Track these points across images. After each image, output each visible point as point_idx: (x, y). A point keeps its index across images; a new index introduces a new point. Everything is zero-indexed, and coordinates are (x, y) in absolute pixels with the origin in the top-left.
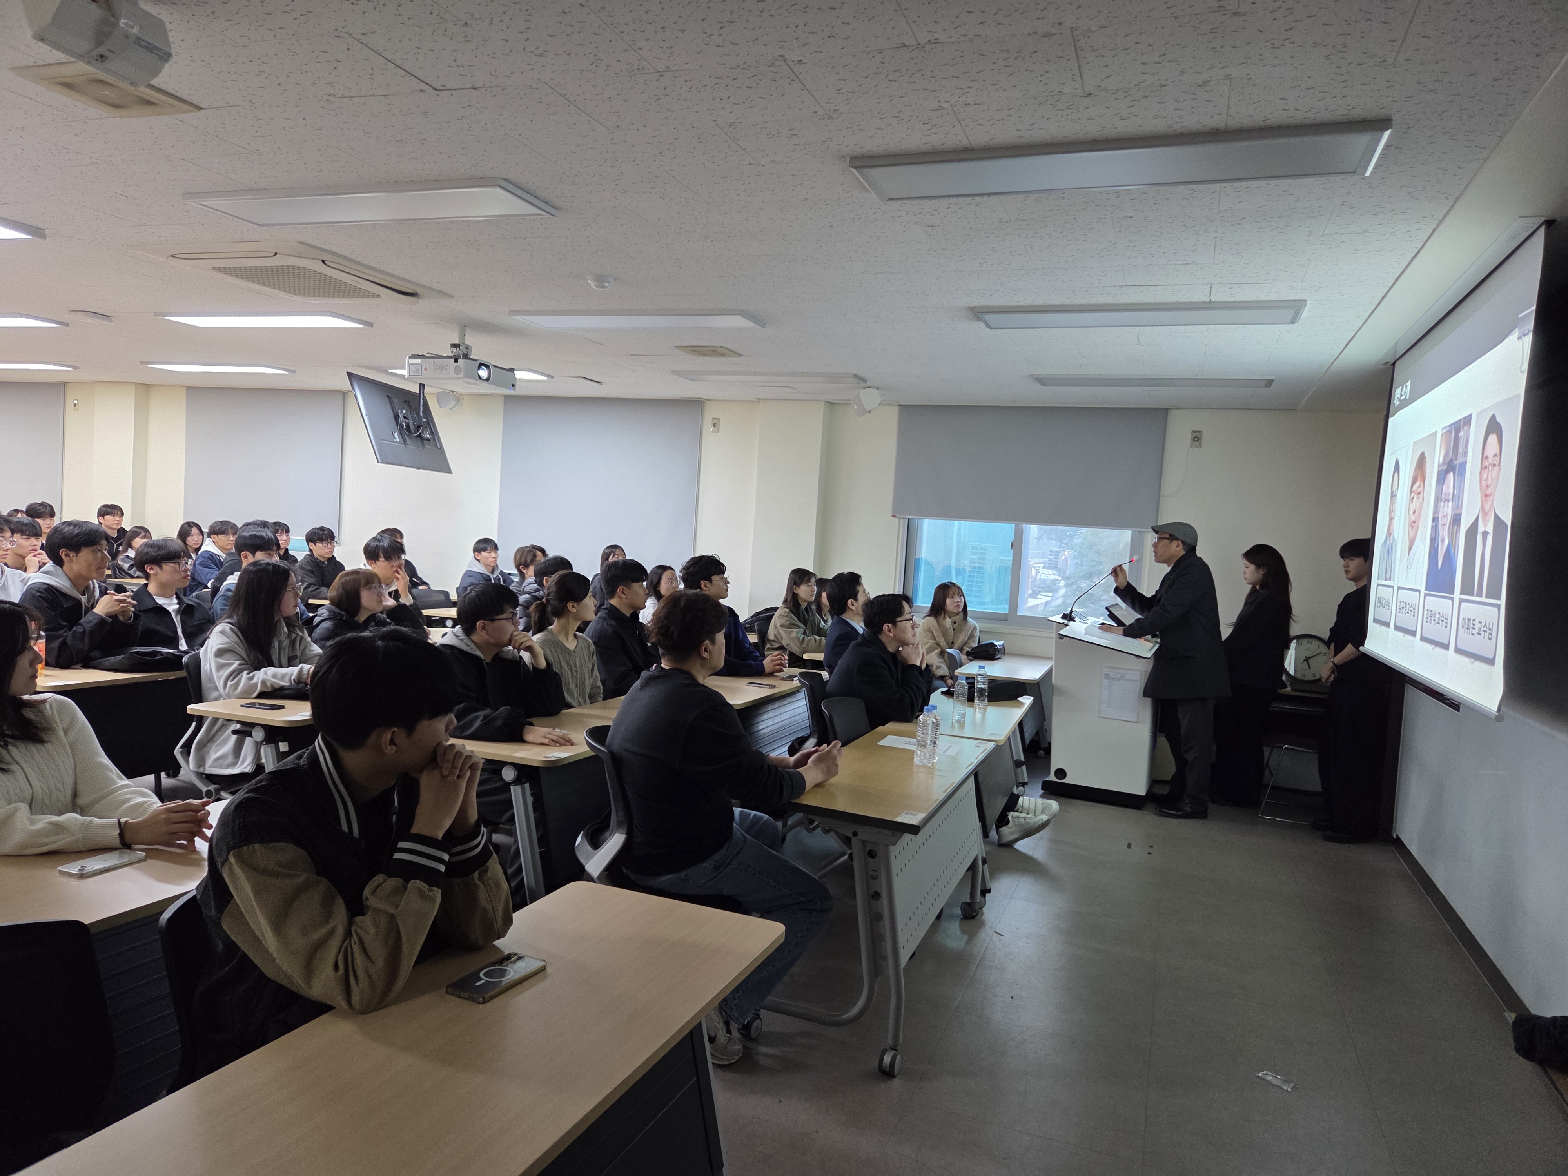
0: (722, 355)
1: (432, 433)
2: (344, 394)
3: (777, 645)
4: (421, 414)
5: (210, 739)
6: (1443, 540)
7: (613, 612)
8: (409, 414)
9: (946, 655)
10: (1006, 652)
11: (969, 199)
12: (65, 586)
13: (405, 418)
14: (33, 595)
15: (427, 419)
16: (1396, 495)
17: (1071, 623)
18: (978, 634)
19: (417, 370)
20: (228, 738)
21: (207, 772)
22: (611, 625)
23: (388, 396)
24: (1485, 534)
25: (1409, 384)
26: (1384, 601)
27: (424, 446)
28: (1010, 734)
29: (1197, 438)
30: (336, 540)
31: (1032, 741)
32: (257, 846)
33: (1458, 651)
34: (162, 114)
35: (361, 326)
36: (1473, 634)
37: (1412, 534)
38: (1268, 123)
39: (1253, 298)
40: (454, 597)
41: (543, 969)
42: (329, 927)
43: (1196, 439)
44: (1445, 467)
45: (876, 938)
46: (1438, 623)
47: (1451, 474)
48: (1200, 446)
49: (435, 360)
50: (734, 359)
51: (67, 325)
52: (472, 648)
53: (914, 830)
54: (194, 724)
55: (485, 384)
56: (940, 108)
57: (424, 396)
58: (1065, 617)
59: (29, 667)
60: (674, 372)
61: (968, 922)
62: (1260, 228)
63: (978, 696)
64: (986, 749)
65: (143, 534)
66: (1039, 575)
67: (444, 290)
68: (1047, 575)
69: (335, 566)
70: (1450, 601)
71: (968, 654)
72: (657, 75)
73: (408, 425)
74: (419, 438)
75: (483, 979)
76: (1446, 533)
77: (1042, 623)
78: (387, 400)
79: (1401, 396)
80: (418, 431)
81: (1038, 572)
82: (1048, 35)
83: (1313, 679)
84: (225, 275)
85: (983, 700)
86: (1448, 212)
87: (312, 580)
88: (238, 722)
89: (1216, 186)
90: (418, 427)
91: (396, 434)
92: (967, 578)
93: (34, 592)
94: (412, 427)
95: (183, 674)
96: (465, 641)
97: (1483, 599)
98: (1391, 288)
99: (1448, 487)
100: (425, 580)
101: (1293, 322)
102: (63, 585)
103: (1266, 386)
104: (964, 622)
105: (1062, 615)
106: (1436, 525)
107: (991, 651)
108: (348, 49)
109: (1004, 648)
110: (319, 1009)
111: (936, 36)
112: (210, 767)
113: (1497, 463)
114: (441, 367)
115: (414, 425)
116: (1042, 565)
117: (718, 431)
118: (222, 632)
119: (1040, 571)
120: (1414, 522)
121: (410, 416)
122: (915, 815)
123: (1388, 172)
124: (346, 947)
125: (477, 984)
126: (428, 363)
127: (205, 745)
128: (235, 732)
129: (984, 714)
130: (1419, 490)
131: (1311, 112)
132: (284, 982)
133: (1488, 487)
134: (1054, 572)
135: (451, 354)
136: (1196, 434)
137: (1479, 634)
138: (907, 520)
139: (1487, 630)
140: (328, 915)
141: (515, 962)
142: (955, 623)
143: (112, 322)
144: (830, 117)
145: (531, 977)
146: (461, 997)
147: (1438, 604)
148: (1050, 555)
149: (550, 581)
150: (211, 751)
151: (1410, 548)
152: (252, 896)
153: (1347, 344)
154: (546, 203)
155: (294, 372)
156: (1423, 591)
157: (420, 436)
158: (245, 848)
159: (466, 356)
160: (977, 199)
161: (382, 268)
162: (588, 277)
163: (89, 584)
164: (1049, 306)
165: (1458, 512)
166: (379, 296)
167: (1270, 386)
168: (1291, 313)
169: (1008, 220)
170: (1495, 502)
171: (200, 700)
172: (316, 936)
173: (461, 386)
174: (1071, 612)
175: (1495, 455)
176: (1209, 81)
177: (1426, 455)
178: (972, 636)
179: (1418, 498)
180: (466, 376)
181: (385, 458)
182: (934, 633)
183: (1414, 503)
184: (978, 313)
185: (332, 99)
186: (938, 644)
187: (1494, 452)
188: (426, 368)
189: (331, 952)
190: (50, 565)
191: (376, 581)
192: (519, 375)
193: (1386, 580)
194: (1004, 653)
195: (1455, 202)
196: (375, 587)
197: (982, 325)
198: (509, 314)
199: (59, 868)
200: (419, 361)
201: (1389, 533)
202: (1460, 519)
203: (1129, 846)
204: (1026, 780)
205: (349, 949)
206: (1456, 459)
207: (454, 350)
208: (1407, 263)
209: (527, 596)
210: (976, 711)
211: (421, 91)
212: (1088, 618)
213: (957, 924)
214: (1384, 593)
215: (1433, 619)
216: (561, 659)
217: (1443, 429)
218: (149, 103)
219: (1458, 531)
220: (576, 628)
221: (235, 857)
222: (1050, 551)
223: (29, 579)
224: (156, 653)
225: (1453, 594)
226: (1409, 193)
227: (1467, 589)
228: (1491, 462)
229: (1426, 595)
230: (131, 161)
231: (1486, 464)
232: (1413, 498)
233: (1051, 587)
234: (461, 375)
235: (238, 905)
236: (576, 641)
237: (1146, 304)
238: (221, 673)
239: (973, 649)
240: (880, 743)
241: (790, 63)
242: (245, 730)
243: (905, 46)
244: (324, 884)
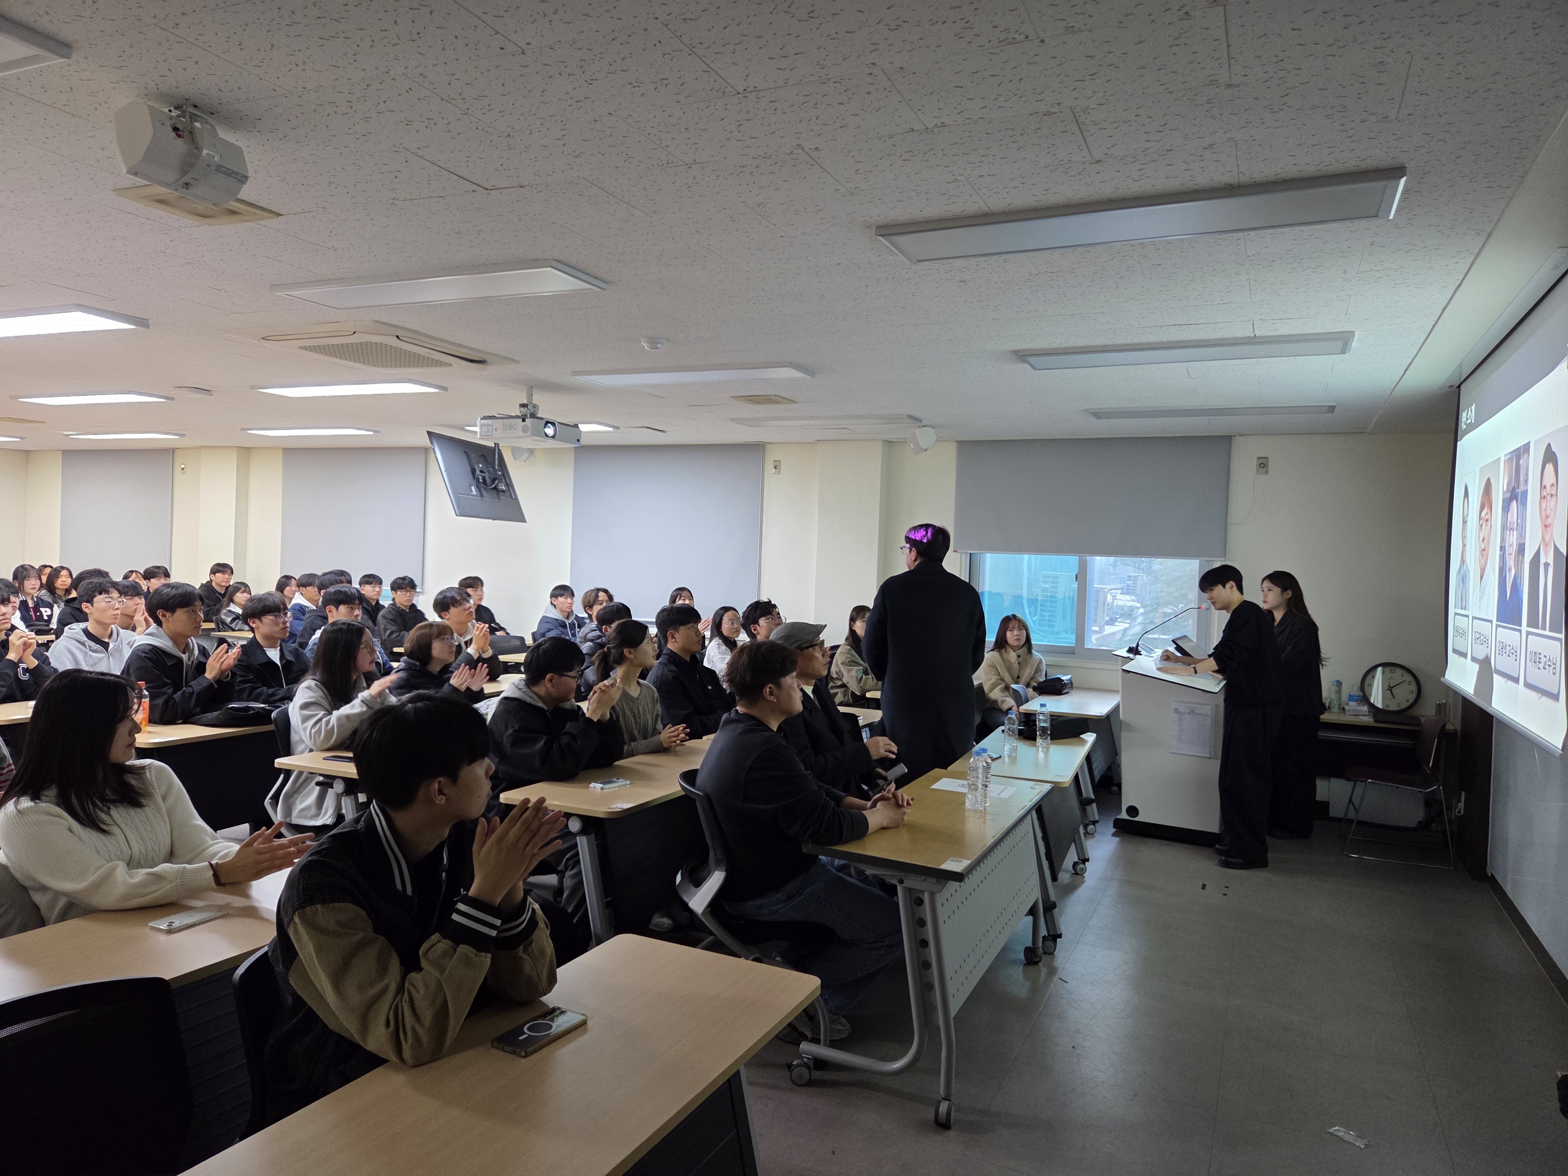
0: (777, 403)
1: (507, 485)
2: (426, 450)
3: (839, 683)
4: (497, 467)
5: (296, 791)
6: (1510, 570)
7: (673, 658)
8: (485, 468)
9: (1011, 690)
10: (1074, 686)
11: (997, 257)
12: (168, 646)
13: (481, 472)
14: (139, 656)
15: (502, 471)
16: (1466, 521)
17: (1137, 656)
18: (1044, 667)
19: (489, 431)
20: (312, 790)
21: (293, 822)
22: (672, 671)
23: (465, 452)
24: (1547, 565)
25: (1473, 407)
26: (1461, 631)
27: (499, 498)
28: (1078, 770)
29: (1263, 464)
30: (418, 590)
31: (1103, 778)
32: (319, 906)
33: (1527, 685)
34: (247, 221)
35: (437, 390)
36: (1539, 669)
37: (1483, 562)
38: (1279, 177)
39: (1299, 332)
40: (529, 641)
41: (583, 1023)
42: (383, 984)
43: (1262, 466)
44: (1509, 495)
45: (926, 987)
46: (1509, 656)
47: (1515, 502)
48: (1267, 472)
49: (504, 420)
50: (792, 406)
51: (173, 399)
52: (534, 700)
53: (958, 877)
54: (282, 776)
55: (551, 441)
56: (956, 181)
57: (499, 449)
58: (1130, 650)
59: (127, 735)
60: (732, 420)
61: (1032, 968)
62: (1292, 269)
63: (1040, 735)
64: (1041, 791)
65: (243, 589)
66: (1116, 601)
67: (510, 356)
68: (1124, 601)
69: (416, 615)
70: (1518, 633)
71: (1035, 689)
72: (687, 166)
73: (484, 479)
74: (494, 491)
75: (526, 1033)
76: (1512, 563)
77: (1109, 656)
78: (464, 455)
79: (1467, 419)
80: (494, 483)
81: (1114, 598)
82: (1048, 114)
83: (1399, 709)
84: (311, 353)
85: (1046, 739)
86: (1483, 246)
87: (394, 628)
88: (321, 775)
89: (1240, 235)
90: (494, 480)
91: (473, 488)
92: (1039, 608)
93: (140, 653)
94: (488, 480)
95: (271, 727)
96: (528, 693)
97: (1547, 633)
98: (1440, 317)
99: (1513, 516)
100: (502, 626)
101: (1343, 352)
102: (165, 645)
103: (1328, 412)
104: (1029, 656)
105: (1127, 649)
106: (1503, 554)
107: (1058, 686)
108: (407, 162)
109: (1072, 682)
110: (374, 1062)
111: (942, 120)
112: (296, 817)
113: (1554, 493)
114: (510, 427)
115: (490, 478)
116: (1120, 591)
117: (779, 473)
118: (309, 688)
119: (1117, 597)
120: (1484, 550)
121: (485, 470)
122: (961, 862)
123: (1413, 214)
124: (397, 1004)
125: (521, 1038)
126: (497, 423)
127: (292, 796)
128: (318, 784)
129: (1046, 753)
130: (1487, 517)
131: (1321, 165)
132: (346, 1035)
133: (1547, 517)
134: (1133, 598)
135: (519, 414)
136: (1261, 461)
137: (1544, 668)
138: (969, 555)
139: (1551, 664)
140: (383, 971)
141: (557, 1016)
142: (1019, 656)
143: (212, 395)
144: (852, 194)
145: (572, 1031)
146: (505, 1051)
147: (1507, 635)
148: (1128, 580)
149: (611, 629)
150: (297, 802)
151: (1482, 577)
152: (314, 954)
153: (1406, 370)
154: (597, 278)
155: (379, 432)
156: (1495, 622)
157: (495, 488)
158: (309, 908)
159: (533, 416)
160: (1005, 256)
161: (452, 340)
162: (642, 339)
163: (188, 642)
164: (1092, 347)
165: (1522, 542)
166: (450, 365)
167: (1333, 412)
168: (1340, 344)
169: (1037, 273)
170: (1554, 533)
171: (288, 753)
172: (372, 992)
173: (528, 443)
174: (1138, 645)
175: (1552, 485)
176: (1214, 144)
177: (1492, 481)
178: (1038, 670)
179: (1486, 525)
180: (533, 434)
181: (462, 512)
182: (999, 668)
183: (1483, 530)
184: (1022, 356)
185: (396, 202)
186: (1002, 680)
187: (1551, 482)
188: (496, 429)
189: (384, 1009)
190: (153, 626)
191: (449, 633)
192: (583, 428)
193: (1462, 609)
194: (1072, 687)
195: (1488, 237)
196: (447, 639)
197: (1027, 366)
198: (572, 375)
199: (150, 924)
200: (490, 421)
201: (1463, 561)
202: (1524, 550)
203: (1204, 887)
204: (1097, 818)
205: (400, 1006)
206: (1518, 488)
207: (522, 409)
208: (1452, 293)
209: (589, 644)
210: (1038, 750)
211: (473, 191)
212: (1156, 650)
213: (1021, 967)
214: (1461, 622)
215: (1504, 651)
216: (625, 706)
217: (1505, 455)
218: (234, 213)
219: (1522, 562)
220: (638, 675)
221: (300, 917)
222: (1128, 576)
223: (135, 641)
224: (248, 709)
225: (1521, 626)
226: (1439, 231)
227: (1533, 622)
228: (1548, 492)
229: (1497, 626)
230: (222, 260)
231: (1545, 494)
232: (1482, 525)
233: (1129, 614)
234: (529, 433)
235: (302, 962)
236: (639, 689)
237: (1189, 341)
238: (305, 725)
239: (1040, 683)
240: (932, 787)
241: (809, 151)
242: (327, 782)
243: (913, 130)
244: (381, 941)
